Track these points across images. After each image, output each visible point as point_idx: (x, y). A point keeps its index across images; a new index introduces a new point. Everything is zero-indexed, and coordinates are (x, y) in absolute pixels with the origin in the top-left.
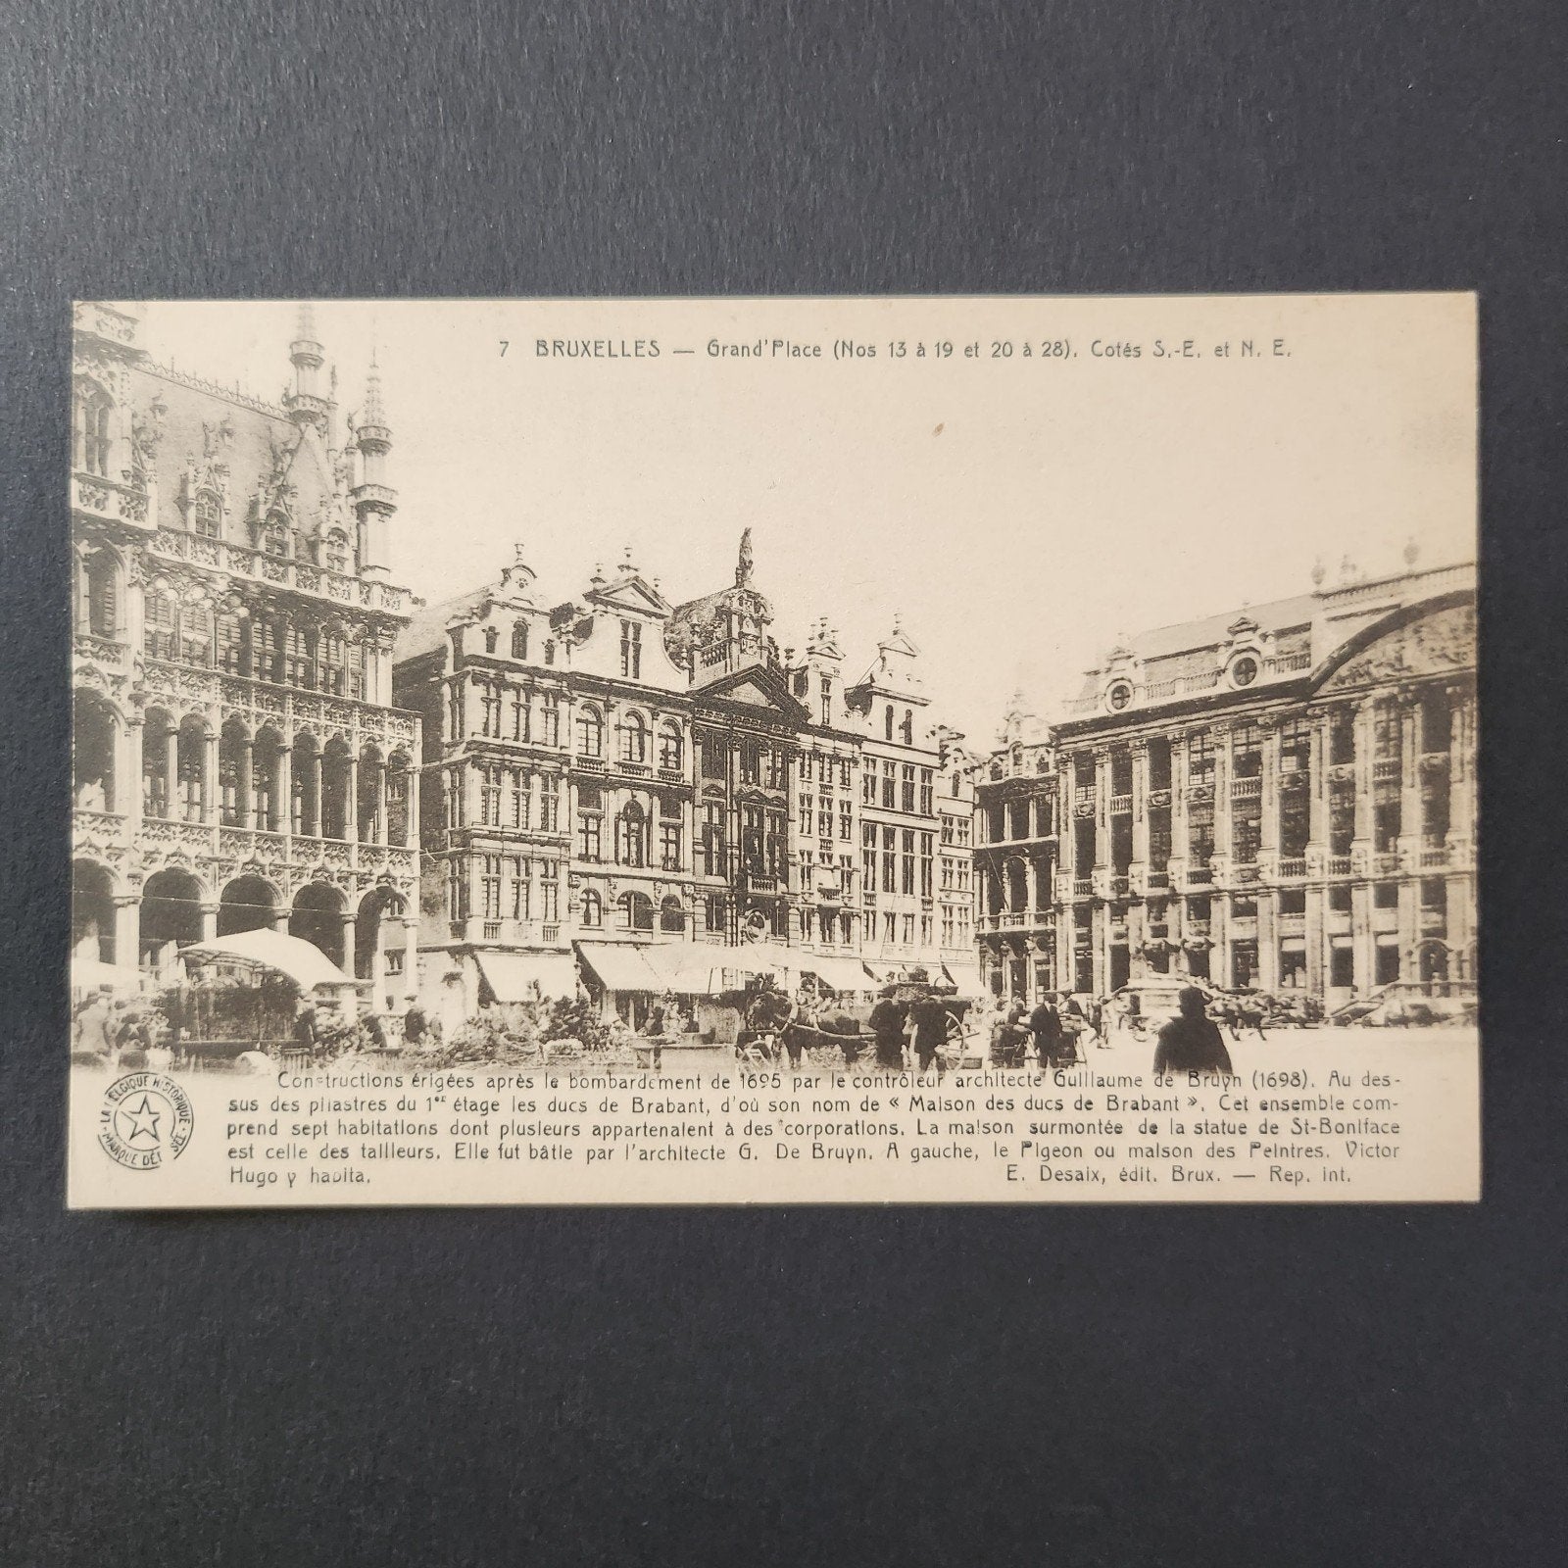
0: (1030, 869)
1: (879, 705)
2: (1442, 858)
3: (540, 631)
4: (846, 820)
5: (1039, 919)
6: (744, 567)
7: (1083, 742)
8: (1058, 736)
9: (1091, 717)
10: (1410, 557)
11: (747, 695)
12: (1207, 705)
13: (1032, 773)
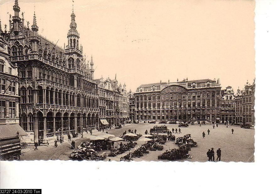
0: (132, 107)
1: (124, 91)
3: (103, 85)
4: (122, 103)
5: (133, 112)
6: (116, 77)
7: (137, 95)
8: (135, 94)
9: (138, 93)
10: (169, 81)
11: (116, 91)
12: (150, 93)
13: (132, 98)
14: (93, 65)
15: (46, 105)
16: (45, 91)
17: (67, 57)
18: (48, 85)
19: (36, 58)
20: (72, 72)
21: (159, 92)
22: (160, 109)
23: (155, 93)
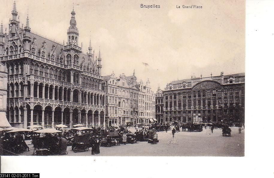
0: (160, 107)
1: (147, 89)
2: (205, 108)
3: (115, 81)
4: (144, 102)
5: (161, 113)
6: (134, 73)
7: (166, 93)
8: (164, 92)
9: (167, 90)
10: (201, 76)
11: (135, 88)
12: (180, 90)
13: (161, 96)
14: (101, 60)
15: (33, 98)
16: (33, 85)
17: (66, 54)
18: (36, 80)
19: (26, 55)
20: (69, 68)
21: (190, 89)
22: (190, 109)
23: (185, 91)
